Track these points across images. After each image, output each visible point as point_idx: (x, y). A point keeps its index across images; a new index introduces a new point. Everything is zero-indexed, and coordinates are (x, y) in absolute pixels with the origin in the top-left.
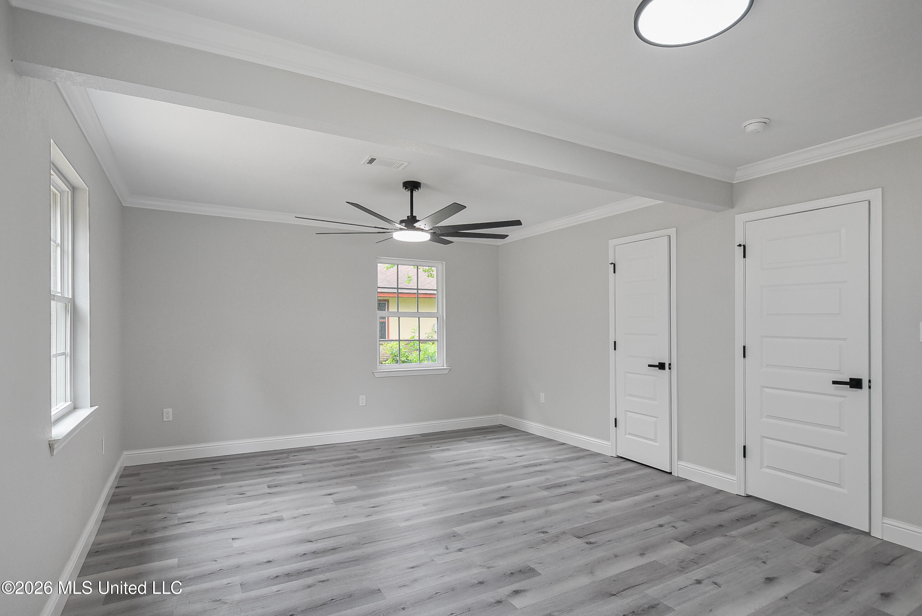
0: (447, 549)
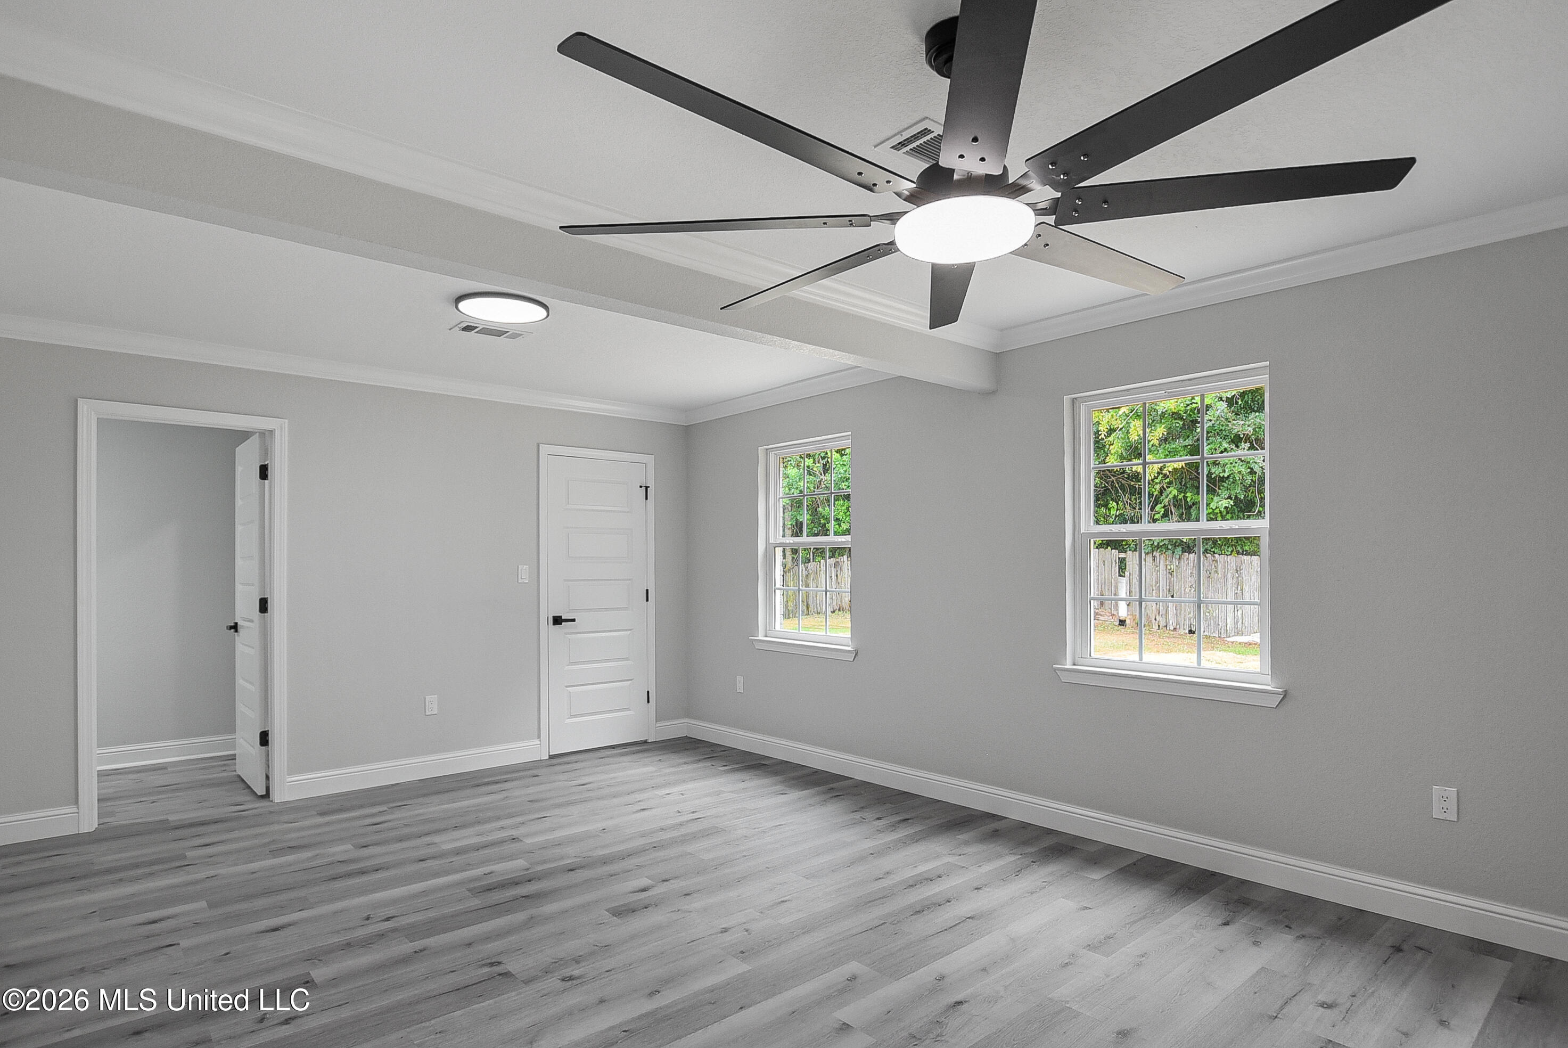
0: (747, 930)
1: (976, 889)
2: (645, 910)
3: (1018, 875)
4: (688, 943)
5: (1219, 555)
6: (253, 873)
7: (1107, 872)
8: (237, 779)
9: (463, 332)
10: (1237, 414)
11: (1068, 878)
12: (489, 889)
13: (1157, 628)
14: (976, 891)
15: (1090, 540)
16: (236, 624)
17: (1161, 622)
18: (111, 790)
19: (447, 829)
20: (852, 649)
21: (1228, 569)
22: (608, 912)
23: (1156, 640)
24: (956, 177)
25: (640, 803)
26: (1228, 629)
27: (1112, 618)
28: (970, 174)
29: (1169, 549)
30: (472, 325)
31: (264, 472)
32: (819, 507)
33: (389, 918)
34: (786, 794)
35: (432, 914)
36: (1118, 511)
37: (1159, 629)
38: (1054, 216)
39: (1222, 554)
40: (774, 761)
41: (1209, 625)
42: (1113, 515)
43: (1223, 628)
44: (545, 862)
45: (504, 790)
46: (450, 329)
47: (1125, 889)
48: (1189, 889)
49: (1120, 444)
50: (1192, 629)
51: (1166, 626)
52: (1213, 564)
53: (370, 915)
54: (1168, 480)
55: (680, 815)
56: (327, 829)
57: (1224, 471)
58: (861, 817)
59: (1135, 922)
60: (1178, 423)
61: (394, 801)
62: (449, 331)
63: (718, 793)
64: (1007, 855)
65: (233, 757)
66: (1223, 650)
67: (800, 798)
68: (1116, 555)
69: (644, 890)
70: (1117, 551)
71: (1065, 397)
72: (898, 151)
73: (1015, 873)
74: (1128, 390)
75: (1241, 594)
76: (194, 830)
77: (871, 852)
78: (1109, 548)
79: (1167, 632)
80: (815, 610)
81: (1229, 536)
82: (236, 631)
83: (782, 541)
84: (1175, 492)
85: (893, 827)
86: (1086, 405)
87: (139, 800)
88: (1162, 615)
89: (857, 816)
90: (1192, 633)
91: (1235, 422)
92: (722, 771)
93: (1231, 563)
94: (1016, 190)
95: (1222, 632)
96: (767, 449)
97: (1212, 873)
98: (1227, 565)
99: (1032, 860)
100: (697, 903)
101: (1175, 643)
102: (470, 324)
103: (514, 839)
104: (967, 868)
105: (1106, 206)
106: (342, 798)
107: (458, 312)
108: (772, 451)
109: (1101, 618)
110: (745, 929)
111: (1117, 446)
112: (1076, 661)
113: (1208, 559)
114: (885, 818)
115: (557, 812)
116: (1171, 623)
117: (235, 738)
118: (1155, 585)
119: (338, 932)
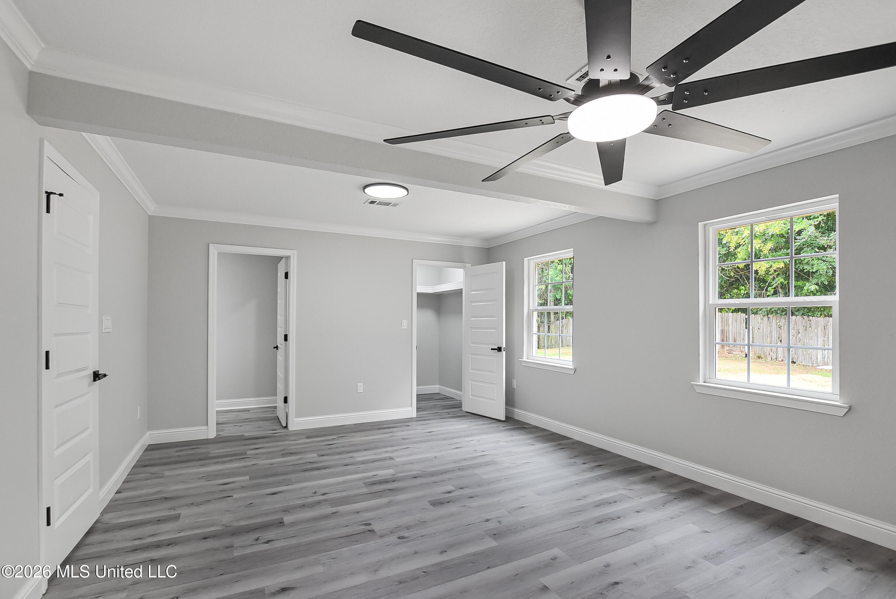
0: (499, 522)
1: (637, 512)
2: (448, 504)
3: (664, 506)
4: (467, 525)
5: (812, 317)
6: (272, 464)
7: (723, 510)
8: (277, 418)
9: (370, 204)
10: (823, 233)
11: (697, 511)
12: (374, 484)
13: (771, 359)
14: (637, 513)
15: (715, 308)
16: (277, 346)
17: (773, 356)
18: (225, 419)
19: (361, 450)
20: (573, 368)
21: (818, 325)
22: (429, 502)
23: (769, 367)
24: (601, 85)
25: (456, 444)
26: (818, 361)
27: (741, 353)
28: (610, 81)
29: (778, 313)
30: (374, 200)
31: (286, 276)
32: (568, 290)
33: (325, 494)
34: (534, 445)
35: (344, 494)
36: (746, 291)
37: (772, 360)
38: (672, 105)
39: (814, 316)
40: (531, 426)
41: (805, 359)
42: (742, 293)
43: (815, 360)
44: (403, 472)
45: (392, 432)
46: (364, 203)
47: (734, 522)
48: (778, 526)
49: (744, 253)
50: (794, 361)
51: (777, 358)
52: (808, 322)
53: (316, 491)
54: (777, 273)
55: (475, 453)
56: (308, 445)
57: (813, 268)
58: (574, 462)
59: (739, 545)
60: (782, 240)
61: (339, 434)
62: (363, 204)
63: (498, 442)
64: (658, 492)
65: (276, 407)
66: (814, 374)
67: (541, 448)
68: (744, 316)
69: (449, 492)
70: (745, 314)
71: (699, 223)
72: (581, 81)
73: (662, 505)
74: (740, 217)
75: (827, 340)
76: (253, 441)
77: (577, 483)
78: (740, 312)
79: (777, 362)
80: (566, 344)
81: (818, 306)
82: (277, 349)
83: (536, 308)
84: (782, 280)
85: (592, 469)
86: (713, 228)
87: (235, 425)
88: (773, 352)
89: (572, 461)
90: (793, 363)
91: (821, 238)
92: (503, 430)
93: (820, 322)
94: (643, 89)
95: (814, 363)
96: (529, 259)
97: (795, 518)
98: (818, 323)
99: (674, 497)
100: (475, 503)
101: (782, 368)
102: (373, 200)
103: (391, 458)
104: (633, 498)
105: (706, 94)
106: (318, 430)
107: (364, 194)
108: (531, 260)
109: (734, 353)
110: (498, 521)
111: (742, 254)
112: (706, 380)
113: (805, 319)
114: (587, 464)
115: (415, 445)
116: (780, 357)
117: (276, 399)
118: (770, 334)
119: (300, 498)
